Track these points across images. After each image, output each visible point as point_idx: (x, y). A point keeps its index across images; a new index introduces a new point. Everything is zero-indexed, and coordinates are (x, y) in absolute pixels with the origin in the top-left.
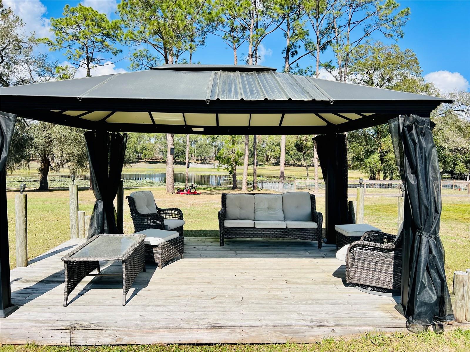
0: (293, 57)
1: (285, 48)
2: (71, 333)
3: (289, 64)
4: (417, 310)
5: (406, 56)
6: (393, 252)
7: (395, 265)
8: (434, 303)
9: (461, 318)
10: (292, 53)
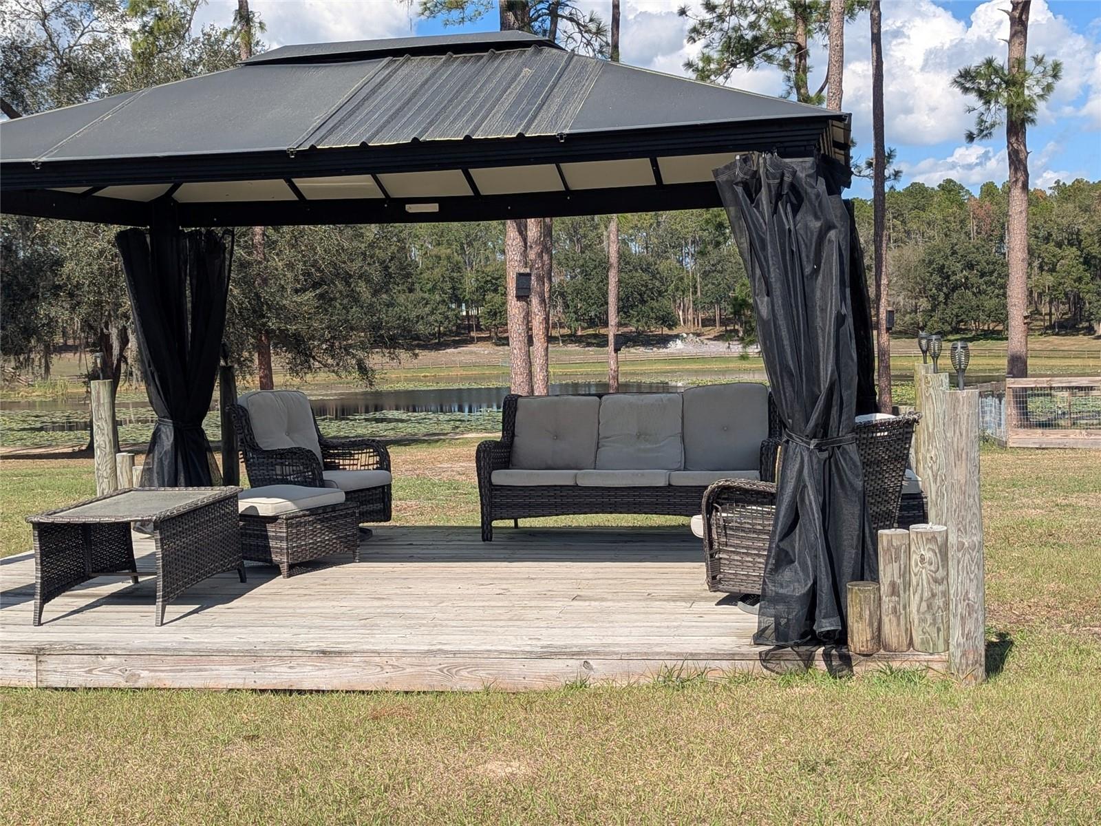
2: (39, 662)
9: (895, 640)
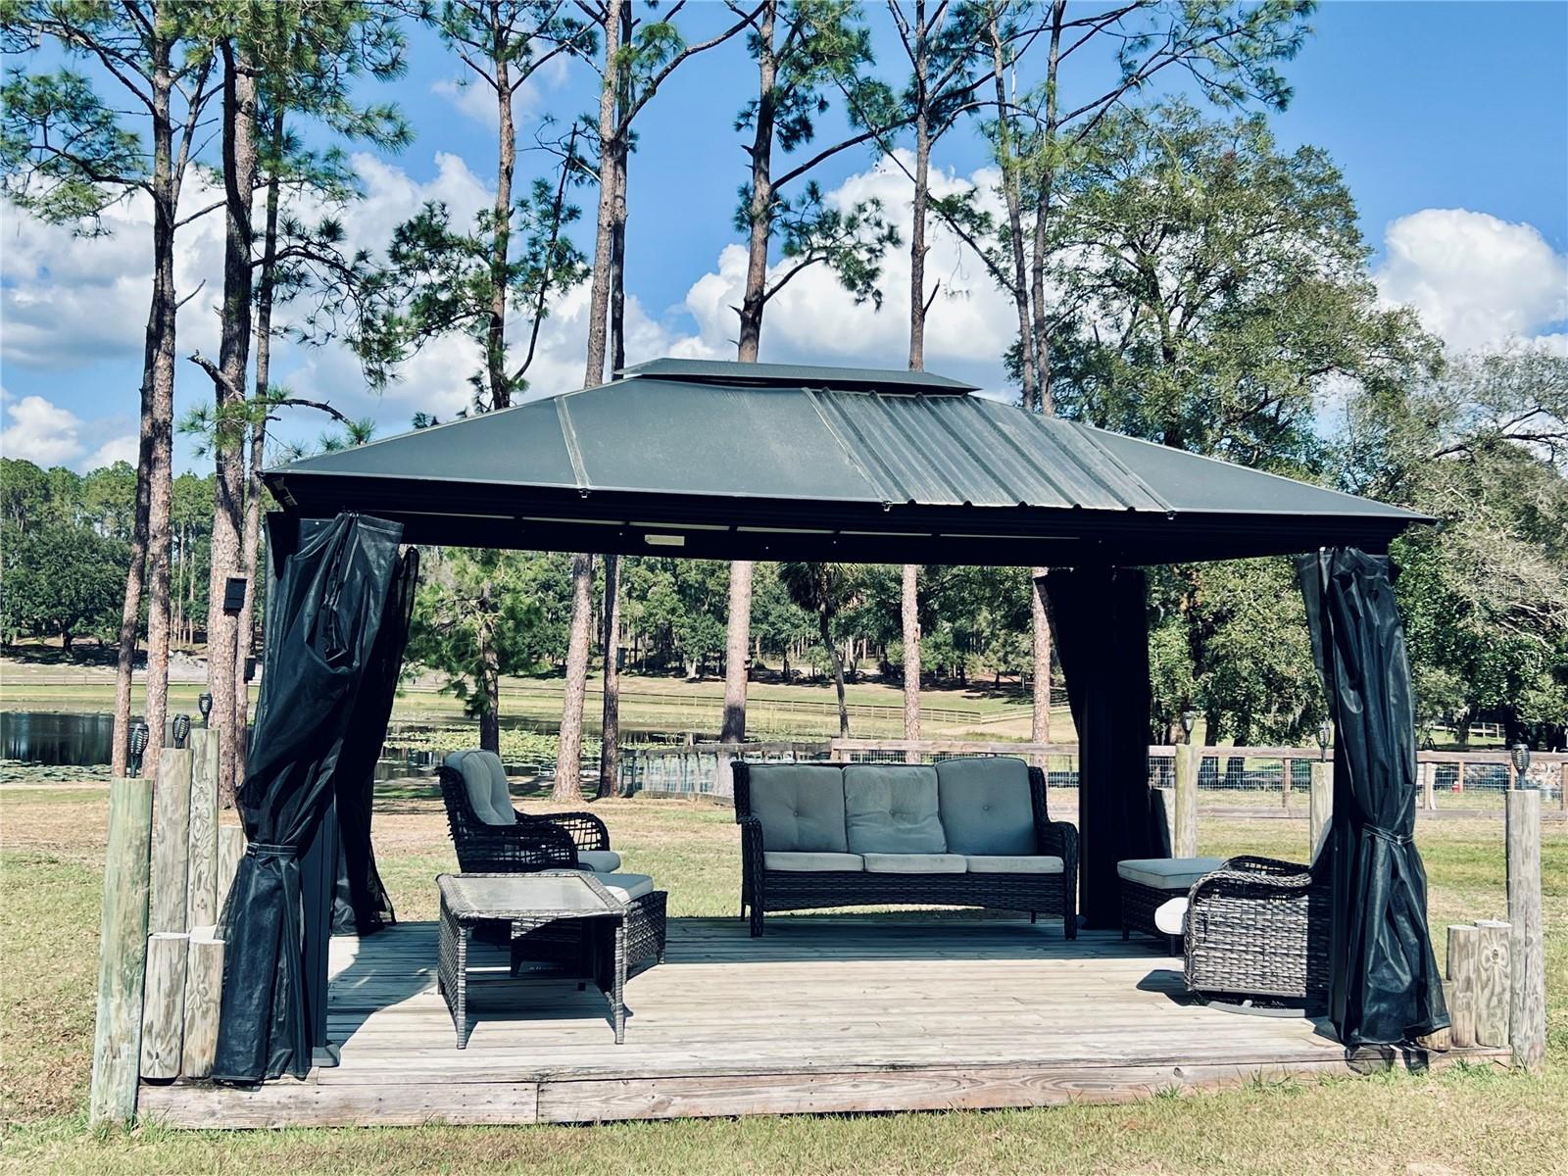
0: (788, 147)
1: (754, 104)
2: (540, 1091)
3: (772, 182)
4: (1370, 1010)
5: (1300, 178)
6: (1306, 897)
7: (1312, 931)
8: (1407, 992)
9: (1467, 1036)
10: (786, 127)
